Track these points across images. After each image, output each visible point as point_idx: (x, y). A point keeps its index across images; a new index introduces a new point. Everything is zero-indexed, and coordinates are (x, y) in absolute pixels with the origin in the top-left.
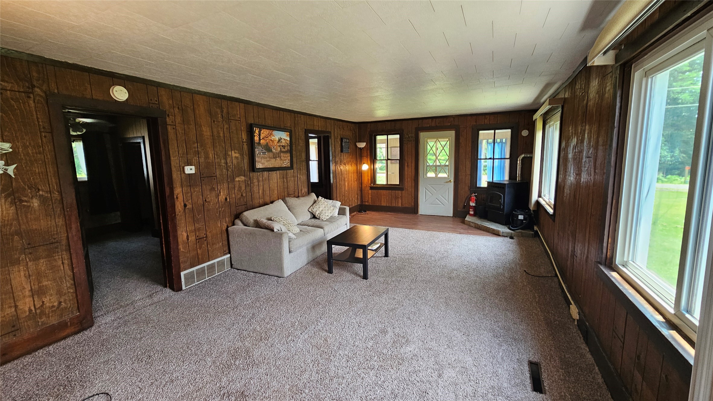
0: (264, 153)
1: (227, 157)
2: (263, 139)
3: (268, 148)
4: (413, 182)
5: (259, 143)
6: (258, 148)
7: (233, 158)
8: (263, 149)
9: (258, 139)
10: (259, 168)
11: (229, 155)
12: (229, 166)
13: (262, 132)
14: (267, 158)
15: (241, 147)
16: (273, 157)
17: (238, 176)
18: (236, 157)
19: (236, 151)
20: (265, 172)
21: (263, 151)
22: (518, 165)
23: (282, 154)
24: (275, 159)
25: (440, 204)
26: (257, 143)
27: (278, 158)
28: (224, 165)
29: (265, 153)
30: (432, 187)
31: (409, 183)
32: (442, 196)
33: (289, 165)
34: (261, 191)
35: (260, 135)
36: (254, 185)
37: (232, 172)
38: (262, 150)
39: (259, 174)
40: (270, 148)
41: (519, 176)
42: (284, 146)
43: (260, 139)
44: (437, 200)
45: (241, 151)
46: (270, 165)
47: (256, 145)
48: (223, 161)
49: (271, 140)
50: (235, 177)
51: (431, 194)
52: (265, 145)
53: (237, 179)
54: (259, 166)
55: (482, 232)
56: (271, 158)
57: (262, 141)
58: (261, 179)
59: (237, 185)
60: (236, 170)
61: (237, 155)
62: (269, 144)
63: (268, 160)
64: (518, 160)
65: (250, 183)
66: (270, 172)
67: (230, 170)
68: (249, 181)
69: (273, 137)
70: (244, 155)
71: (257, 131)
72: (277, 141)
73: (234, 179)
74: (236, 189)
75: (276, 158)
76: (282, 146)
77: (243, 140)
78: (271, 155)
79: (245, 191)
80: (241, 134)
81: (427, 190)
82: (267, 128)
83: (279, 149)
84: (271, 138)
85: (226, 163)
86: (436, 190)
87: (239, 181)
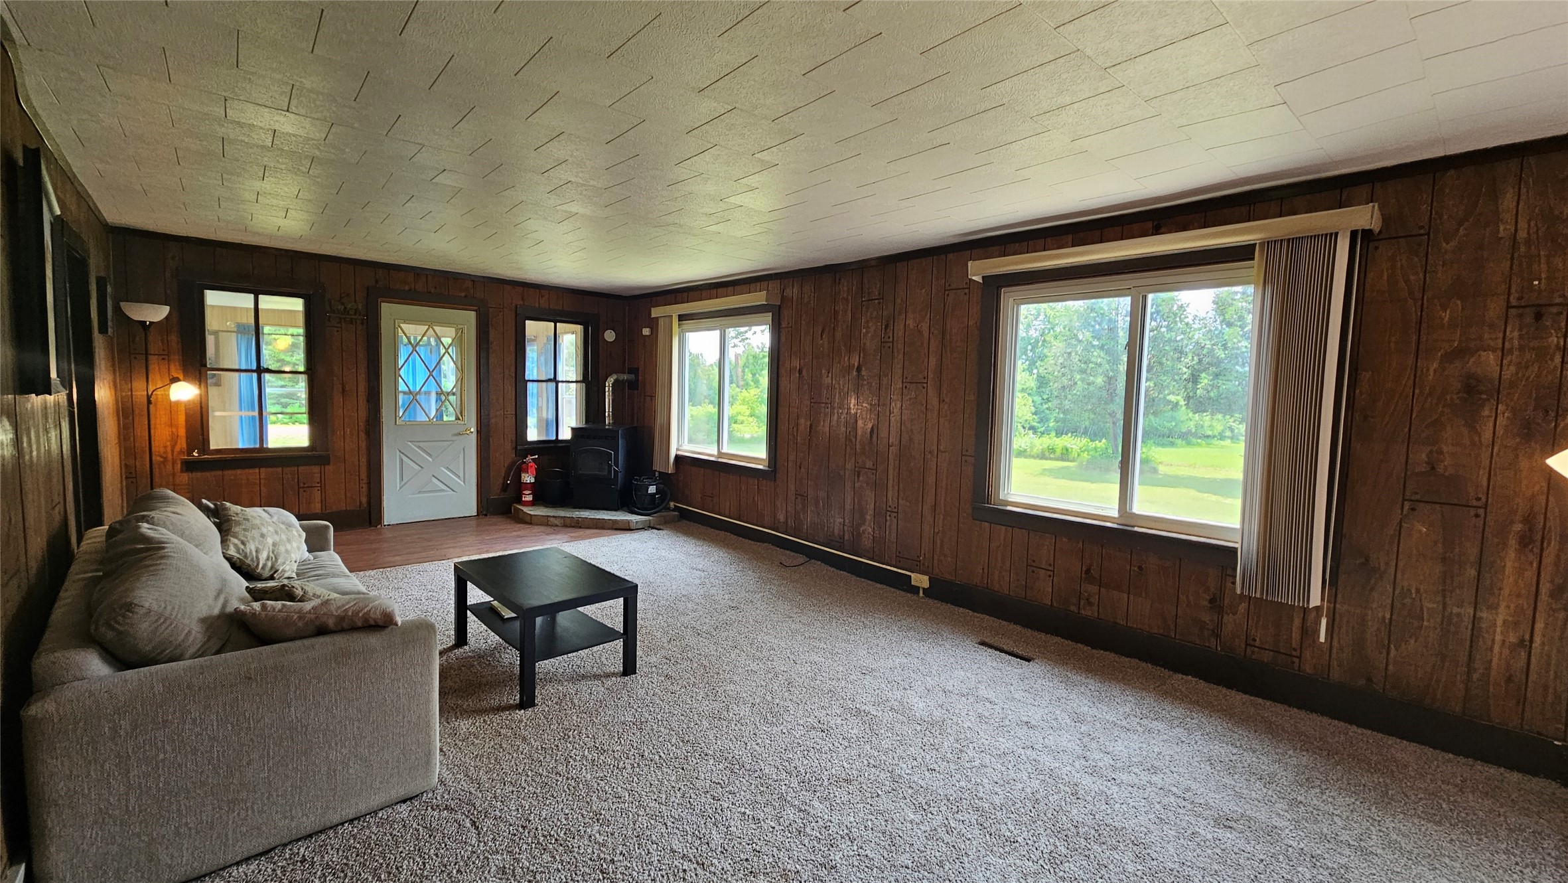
4: (363, 436)
22: (607, 394)
25: (443, 490)
30: (419, 447)
31: (348, 443)
32: (448, 468)
41: (609, 414)
44: (434, 480)
51: (417, 467)
55: (588, 532)
64: (607, 385)
81: (405, 459)
86: (430, 455)
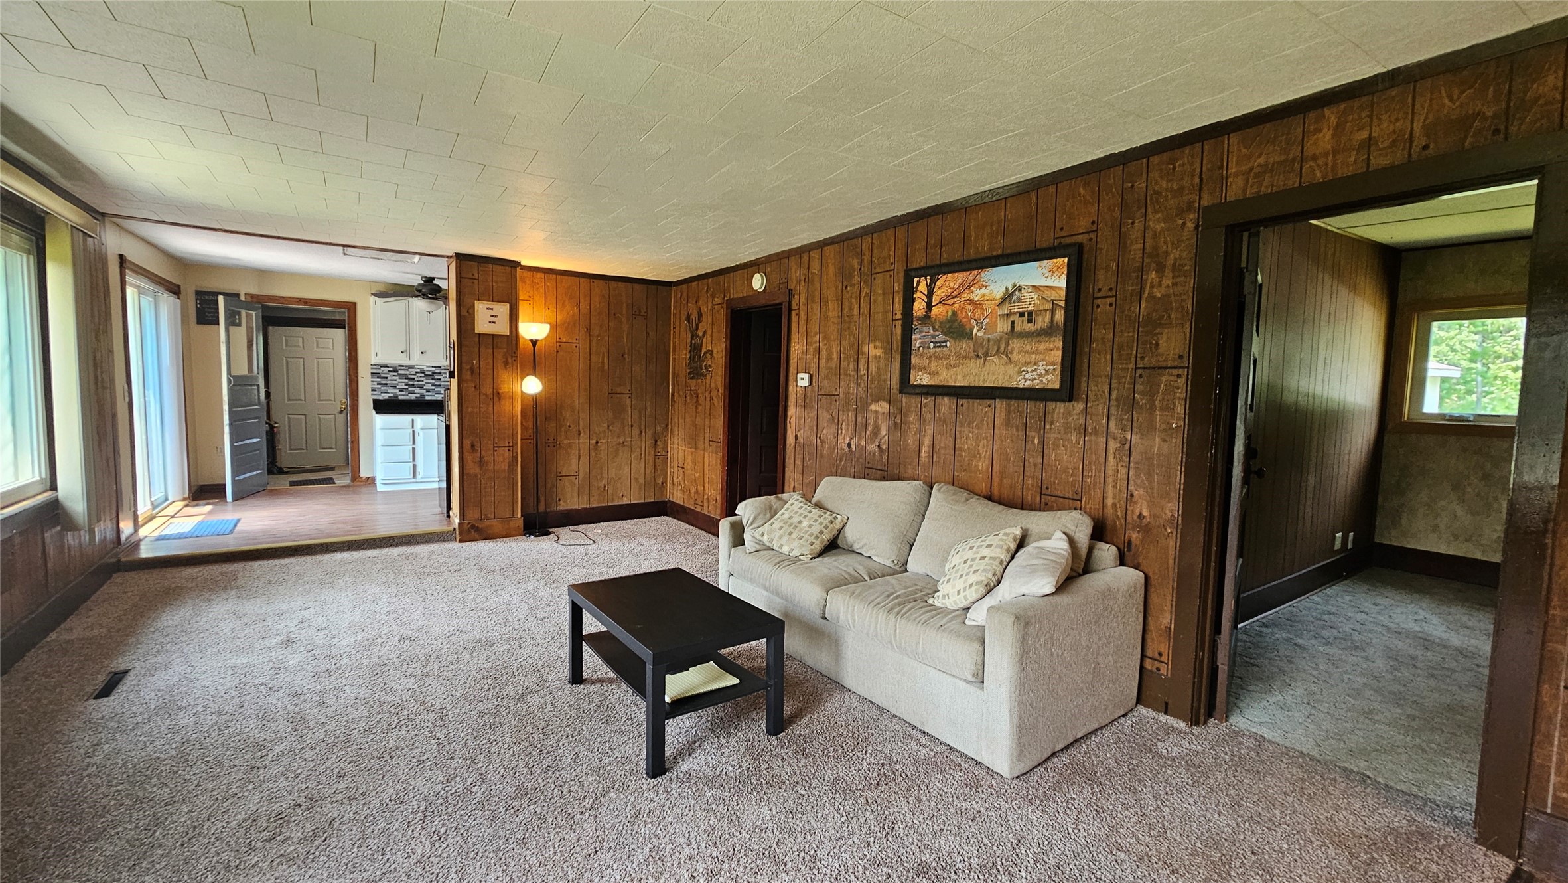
0: (940, 344)
1: (860, 356)
2: (940, 303)
3: (956, 329)
5: (926, 318)
6: (921, 332)
7: (870, 359)
8: (937, 333)
9: (924, 305)
10: (920, 386)
11: (863, 353)
12: (861, 376)
13: (939, 283)
14: (947, 357)
15: (890, 332)
16: (972, 354)
17: (877, 401)
18: (876, 357)
19: (878, 344)
20: (946, 399)
21: (937, 339)
23: (1015, 344)
24: (980, 362)
26: (919, 319)
27: (995, 359)
28: (852, 373)
29: (945, 341)
33: (1053, 381)
34: (925, 449)
35: (930, 295)
36: (909, 428)
37: (865, 389)
38: (933, 337)
39: (924, 401)
40: (962, 326)
42: (1030, 314)
43: (929, 306)
45: (888, 343)
46: (959, 378)
47: (915, 323)
48: (852, 366)
49: (972, 302)
50: (869, 401)
52: (948, 321)
53: (873, 407)
54: (920, 378)
56: (965, 358)
57: (934, 311)
58: (929, 416)
59: (871, 421)
60: (873, 386)
61: (879, 352)
62: (960, 316)
63: (952, 363)
65: (899, 421)
66: (964, 401)
67: (862, 385)
68: (899, 417)
69: (980, 292)
70: (893, 352)
71: (923, 287)
72: (998, 302)
73: (867, 405)
74: (870, 429)
75: (986, 354)
76: (1022, 315)
77: (896, 314)
78: (965, 346)
79: (887, 437)
80: (891, 301)
82: (956, 268)
83: (1003, 326)
84: (972, 297)
85: (857, 370)
87: (876, 412)
